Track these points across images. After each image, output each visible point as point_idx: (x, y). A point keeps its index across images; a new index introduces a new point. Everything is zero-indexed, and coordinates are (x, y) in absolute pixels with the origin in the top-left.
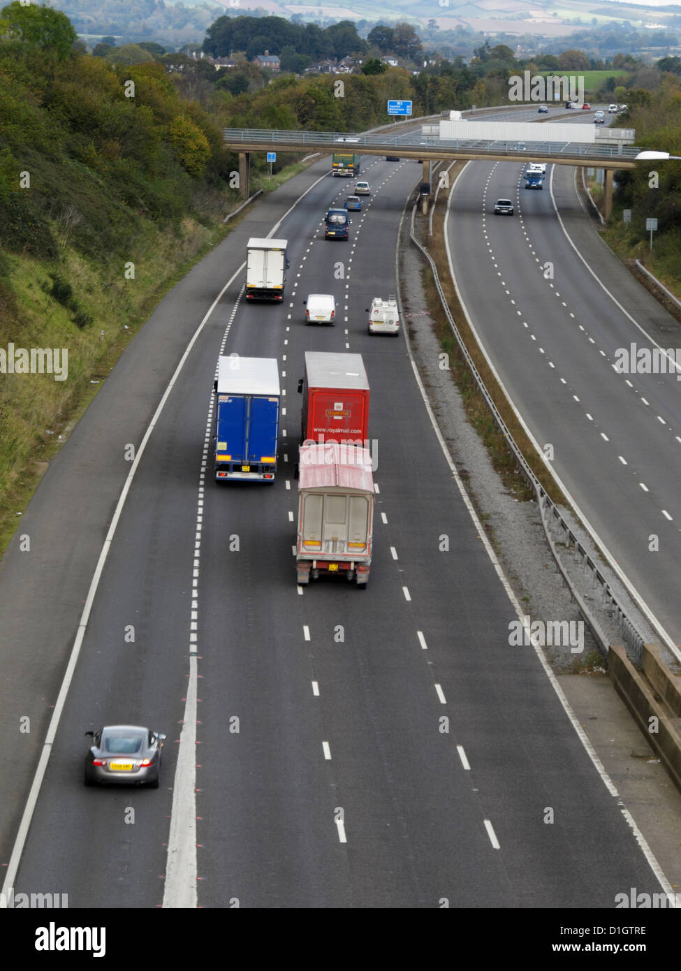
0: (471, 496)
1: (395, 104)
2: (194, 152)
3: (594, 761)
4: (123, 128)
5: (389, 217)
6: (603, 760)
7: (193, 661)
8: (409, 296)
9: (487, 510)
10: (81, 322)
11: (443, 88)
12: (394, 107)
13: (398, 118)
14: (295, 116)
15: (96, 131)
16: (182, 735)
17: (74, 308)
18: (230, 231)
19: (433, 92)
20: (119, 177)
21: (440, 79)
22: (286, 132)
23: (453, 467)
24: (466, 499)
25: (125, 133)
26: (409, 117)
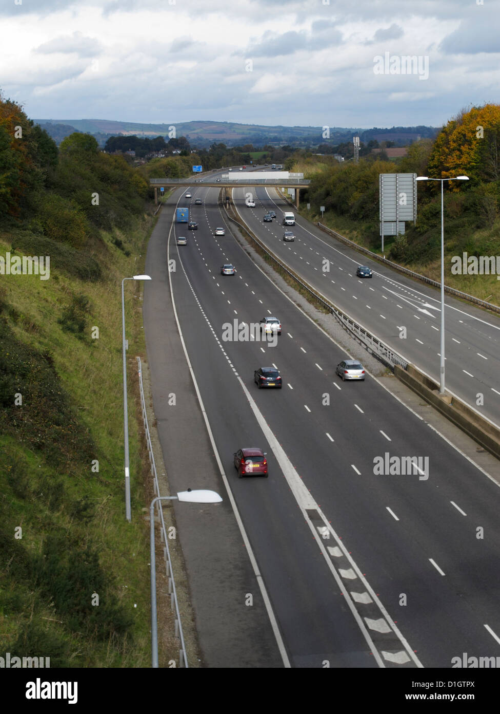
0: (306, 313)
1: (196, 167)
2: (141, 188)
3: (407, 407)
4: (119, 179)
5: (214, 210)
6: (411, 407)
7: (239, 378)
8: (239, 239)
9: (316, 318)
10: (128, 254)
11: (211, 160)
12: (196, 169)
13: (197, 173)
14: (164, 173)
15: (109, 181)
16: (251, 405)
17: (123, 249)
18: (158, 218)
19: (208, 162)
20: (120, 199)
21: (210, 157)
22: (162, 179)
23: (294, 303)
24: (305, 314)
25: (120, 182)
26: (201, 172)
